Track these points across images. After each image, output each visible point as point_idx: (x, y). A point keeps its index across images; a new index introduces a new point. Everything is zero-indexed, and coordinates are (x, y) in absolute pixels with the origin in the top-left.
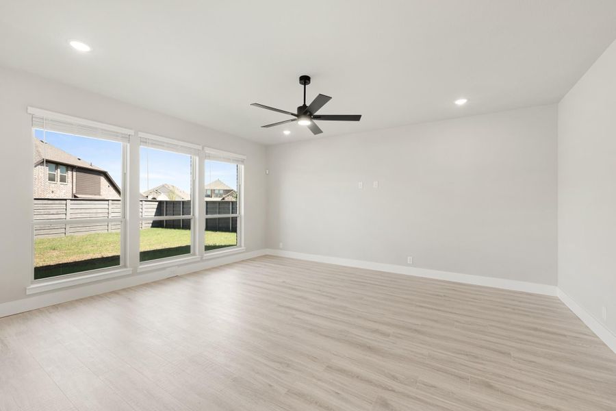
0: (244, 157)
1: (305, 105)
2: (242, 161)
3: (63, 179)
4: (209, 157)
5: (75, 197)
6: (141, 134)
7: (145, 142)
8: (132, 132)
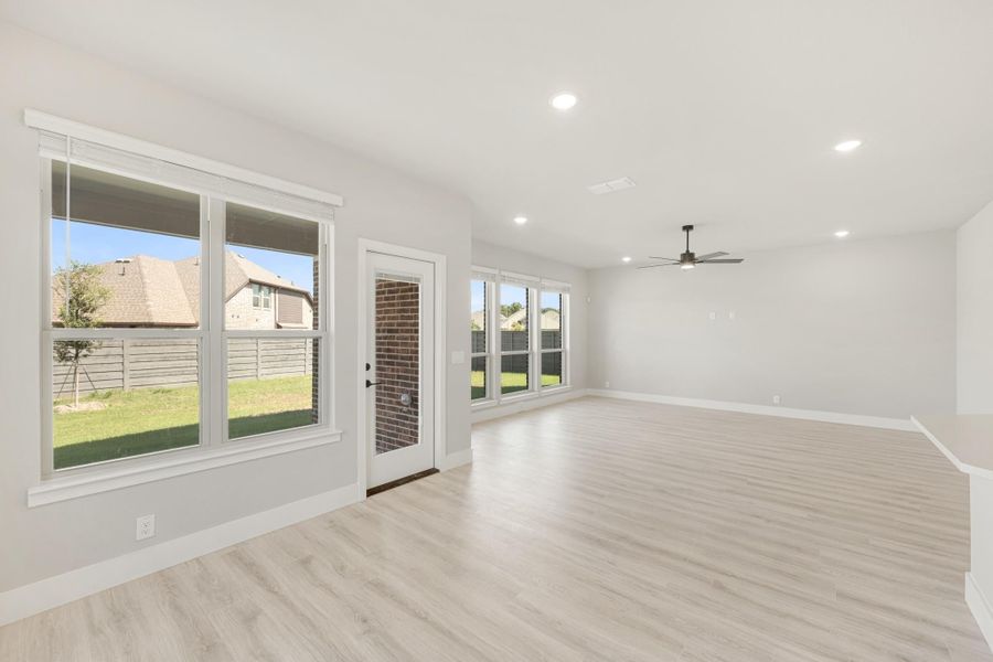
0: (570, 285)
1: (688, 251)
2: (566, 290)
3: (267, 305)
4: (543, 288)
5: (279, 327)
6: (503, 273)
7: (504, 279)
8: (496, 272)
